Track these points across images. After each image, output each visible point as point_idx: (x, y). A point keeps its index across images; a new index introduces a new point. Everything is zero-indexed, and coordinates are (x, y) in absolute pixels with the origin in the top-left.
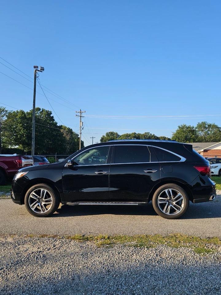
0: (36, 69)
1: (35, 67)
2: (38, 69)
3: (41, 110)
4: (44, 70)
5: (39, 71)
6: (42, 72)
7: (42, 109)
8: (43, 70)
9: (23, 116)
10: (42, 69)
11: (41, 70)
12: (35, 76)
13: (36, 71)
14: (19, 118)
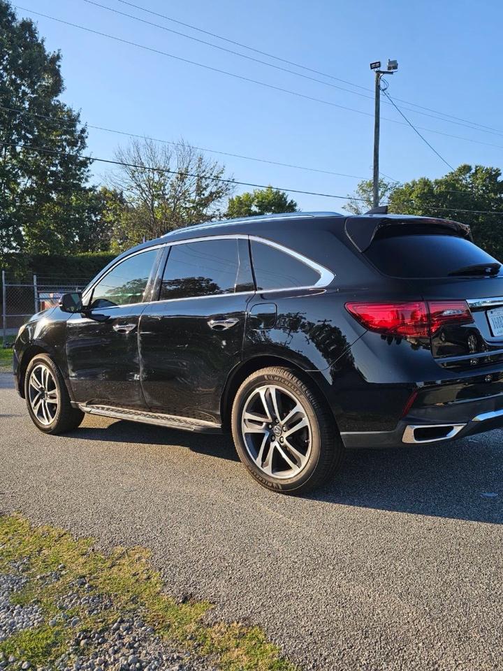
0: (376, 70)
1: (375, 66)
2: (382, 69)
3: (473, 171)
4: (398, 67)
5: (384, 73)
6: (392, 73)
7: (477, 167)
8: (395, 67)
9: (425, 191)
10: (393, 66)
11: (389, 68)
12: (378, 87)
13: (378, 76)
14: (417, 197)
